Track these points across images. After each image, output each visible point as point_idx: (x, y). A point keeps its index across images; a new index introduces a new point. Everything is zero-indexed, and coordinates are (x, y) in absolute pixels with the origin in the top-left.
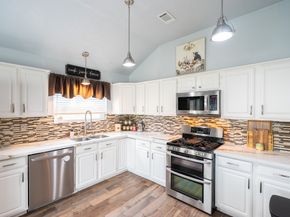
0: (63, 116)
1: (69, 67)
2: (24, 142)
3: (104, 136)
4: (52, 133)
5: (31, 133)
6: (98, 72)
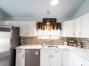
0: (42, 37)
1: (44, 19)
2: (31, 44)
3: (57, 47)
4: (38, 42)
5: (32, 42)
6: (56, 19)
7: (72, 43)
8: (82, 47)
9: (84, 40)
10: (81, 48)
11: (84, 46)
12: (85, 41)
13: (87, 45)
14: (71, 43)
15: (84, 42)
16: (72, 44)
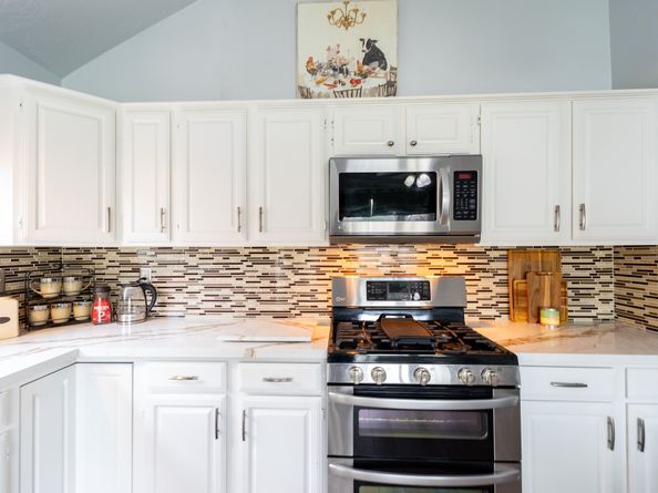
7: (61, 298)
8: (149, 314)
9: (162, 264)
10: (147, 317)
11: (159, 300)
12: (167, 271)
13: (179, 289)
14: (50, 303)
15: (163, 279)
16: (60, 313)
